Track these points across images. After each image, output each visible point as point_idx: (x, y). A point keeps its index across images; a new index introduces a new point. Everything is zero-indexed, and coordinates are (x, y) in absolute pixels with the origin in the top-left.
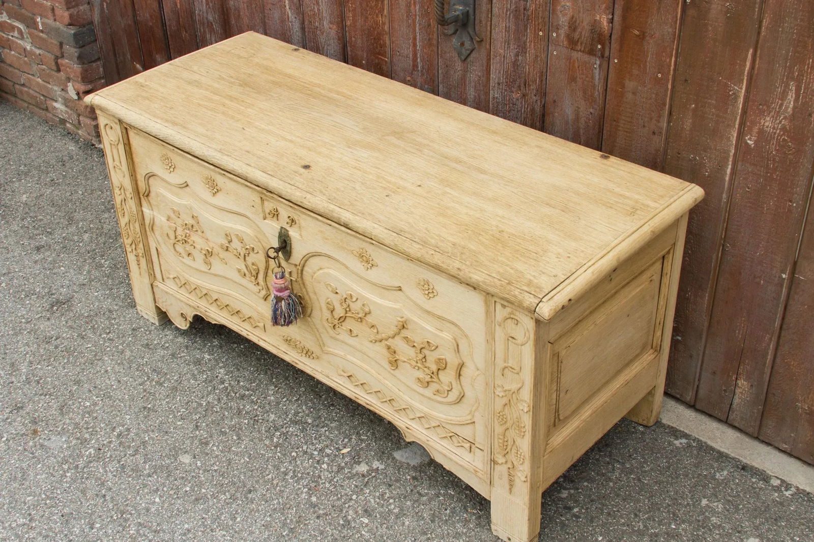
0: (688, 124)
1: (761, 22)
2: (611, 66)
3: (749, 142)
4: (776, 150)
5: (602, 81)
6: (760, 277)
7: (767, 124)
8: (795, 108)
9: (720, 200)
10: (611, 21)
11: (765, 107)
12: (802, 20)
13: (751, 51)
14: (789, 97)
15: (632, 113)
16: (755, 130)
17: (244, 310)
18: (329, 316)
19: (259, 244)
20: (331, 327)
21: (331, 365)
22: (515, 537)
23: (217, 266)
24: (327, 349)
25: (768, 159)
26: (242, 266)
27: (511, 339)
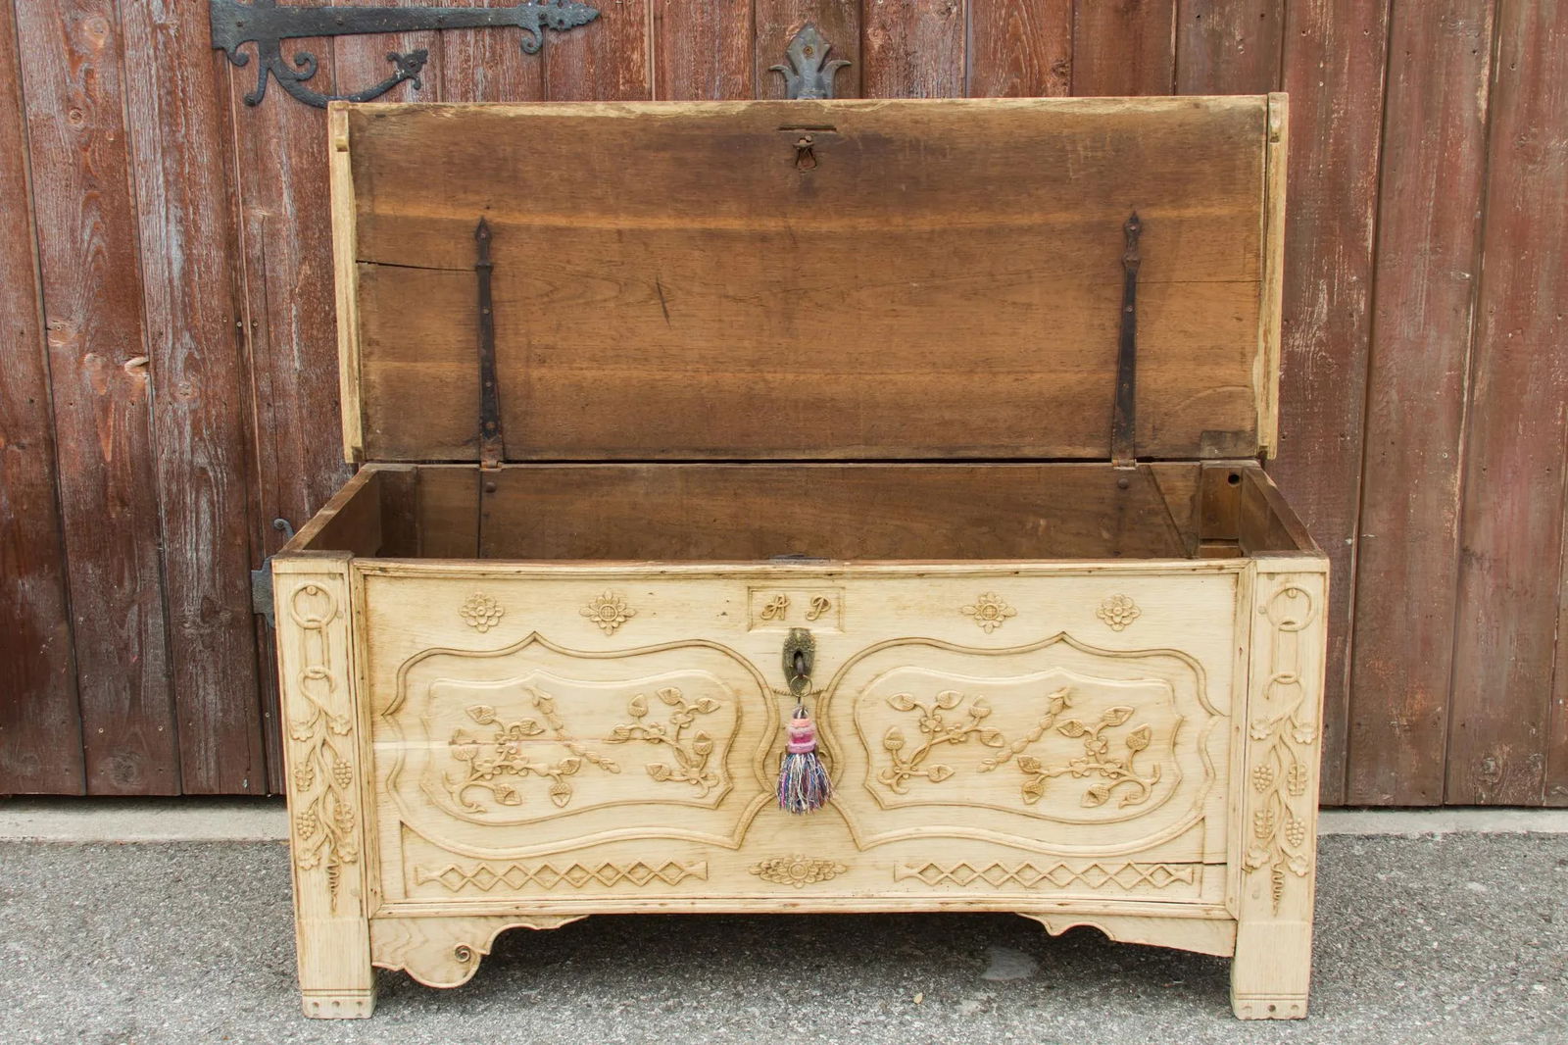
4: (1313, 373)
7: (1296, 343)
8: (1329, 312)
11: (1292, 322)
12: (1323, 201)
14: (1321, 300)
17: (656, 856)
18: (890, 764)
19: (726, 689)
20: (890, 785)
21: (878, 869)
22: (1285, 996)
23: (590, 788)
24: (869, 838)
25: (1305, 390)
26: (666, 757)
27: (1285, 627)
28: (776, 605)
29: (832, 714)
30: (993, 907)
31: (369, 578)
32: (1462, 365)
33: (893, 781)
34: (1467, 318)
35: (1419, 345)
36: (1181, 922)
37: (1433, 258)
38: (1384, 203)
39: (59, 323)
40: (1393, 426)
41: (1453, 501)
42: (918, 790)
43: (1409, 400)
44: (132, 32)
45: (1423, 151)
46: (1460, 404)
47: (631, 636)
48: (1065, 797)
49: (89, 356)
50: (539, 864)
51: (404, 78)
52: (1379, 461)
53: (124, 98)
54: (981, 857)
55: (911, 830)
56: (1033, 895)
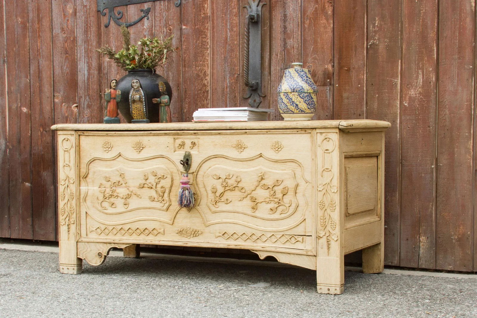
0: (376, 105)
1: (402, 48)
2: (335, 88)
3: (405, 104)
4: (418, 104)
5: (331, 97)
6: (421, 173)
7: (412, 93)
8: (423, 81)
9: (396, 139)
10: (333, 66)
11: (410, 85)
12: (419, 42)
13: (400, 61)
14: (420, 77)
15: (348, 109)
16: (408, 98)
17: (150, 226)
18: (213, 197)
19: (169, 171)
20: (213, 204)
21: (211, 233)
22: (333, 285)
23: (134, 203)
24: (209, 223)
25: (415, 110)
26: (153, 193)
27: (326, 151)
28: (181, 144)
29: (197, 180)
30: (243, 248)
31: (81, 136)
32: (471, 100)
33: (214, 203)
34: (472, 83)
35: (455, 93)
36: (299, 256)
37: (459, 61)
38: (440, 42)
39: (57, 94)
40: (447, 123)
41: (470, 151)
42: (222, 206)
43: (453, 113)
44: (79, 8)
45: (453, 23)
46: (471, 115)
47: (145, 154)
48: (264, 210)
49: (64, 104)
50: (120, 227)
51: (144, 17)
52: (443, 136)
53: (75, 27)
54: (240, 230)
55: (220, 220)
56: (255, 244)
